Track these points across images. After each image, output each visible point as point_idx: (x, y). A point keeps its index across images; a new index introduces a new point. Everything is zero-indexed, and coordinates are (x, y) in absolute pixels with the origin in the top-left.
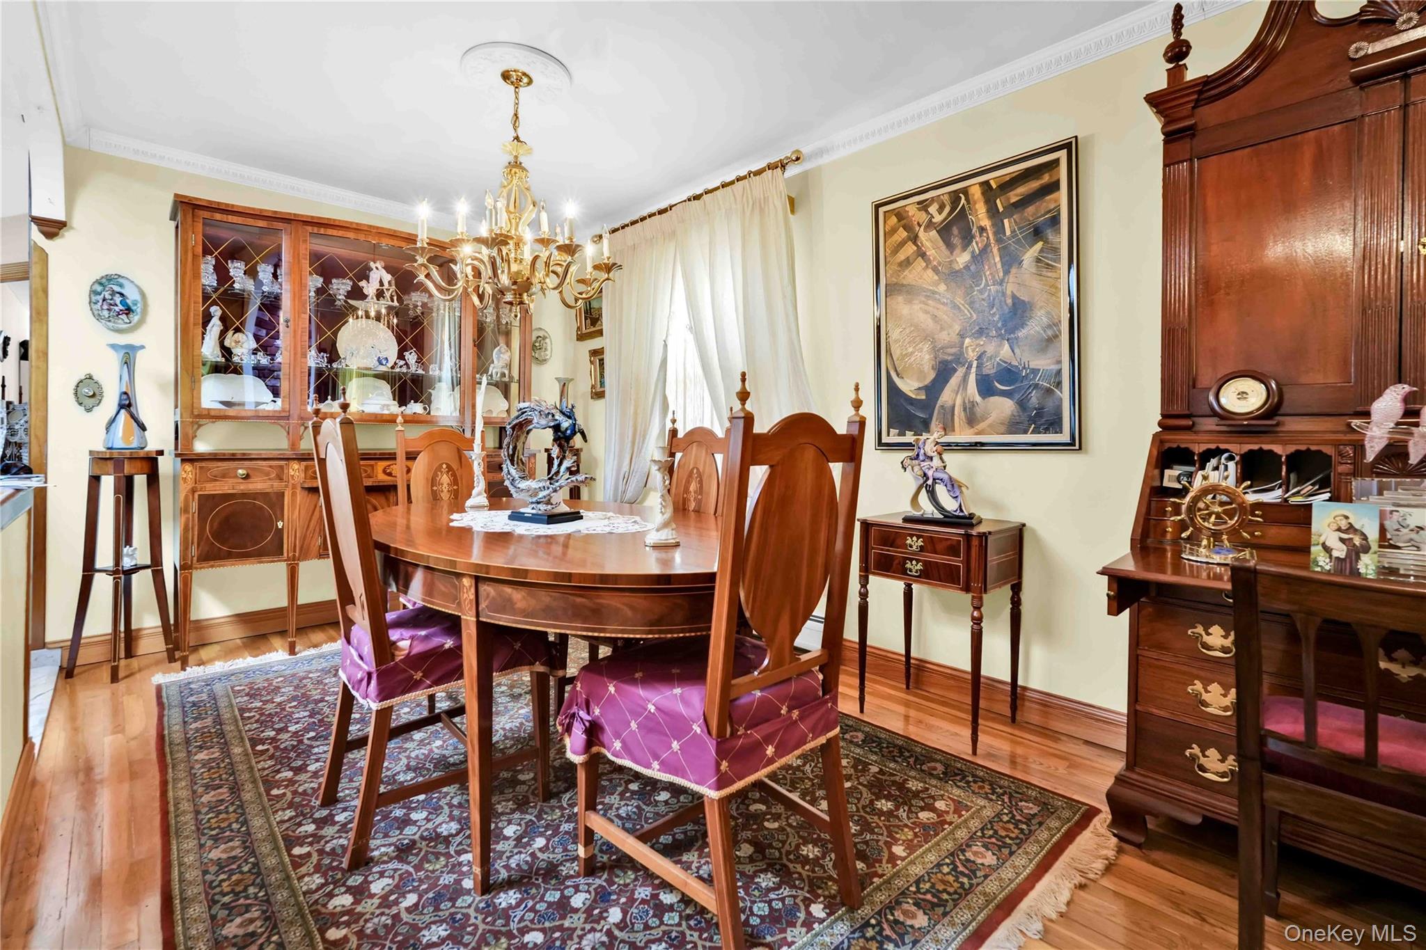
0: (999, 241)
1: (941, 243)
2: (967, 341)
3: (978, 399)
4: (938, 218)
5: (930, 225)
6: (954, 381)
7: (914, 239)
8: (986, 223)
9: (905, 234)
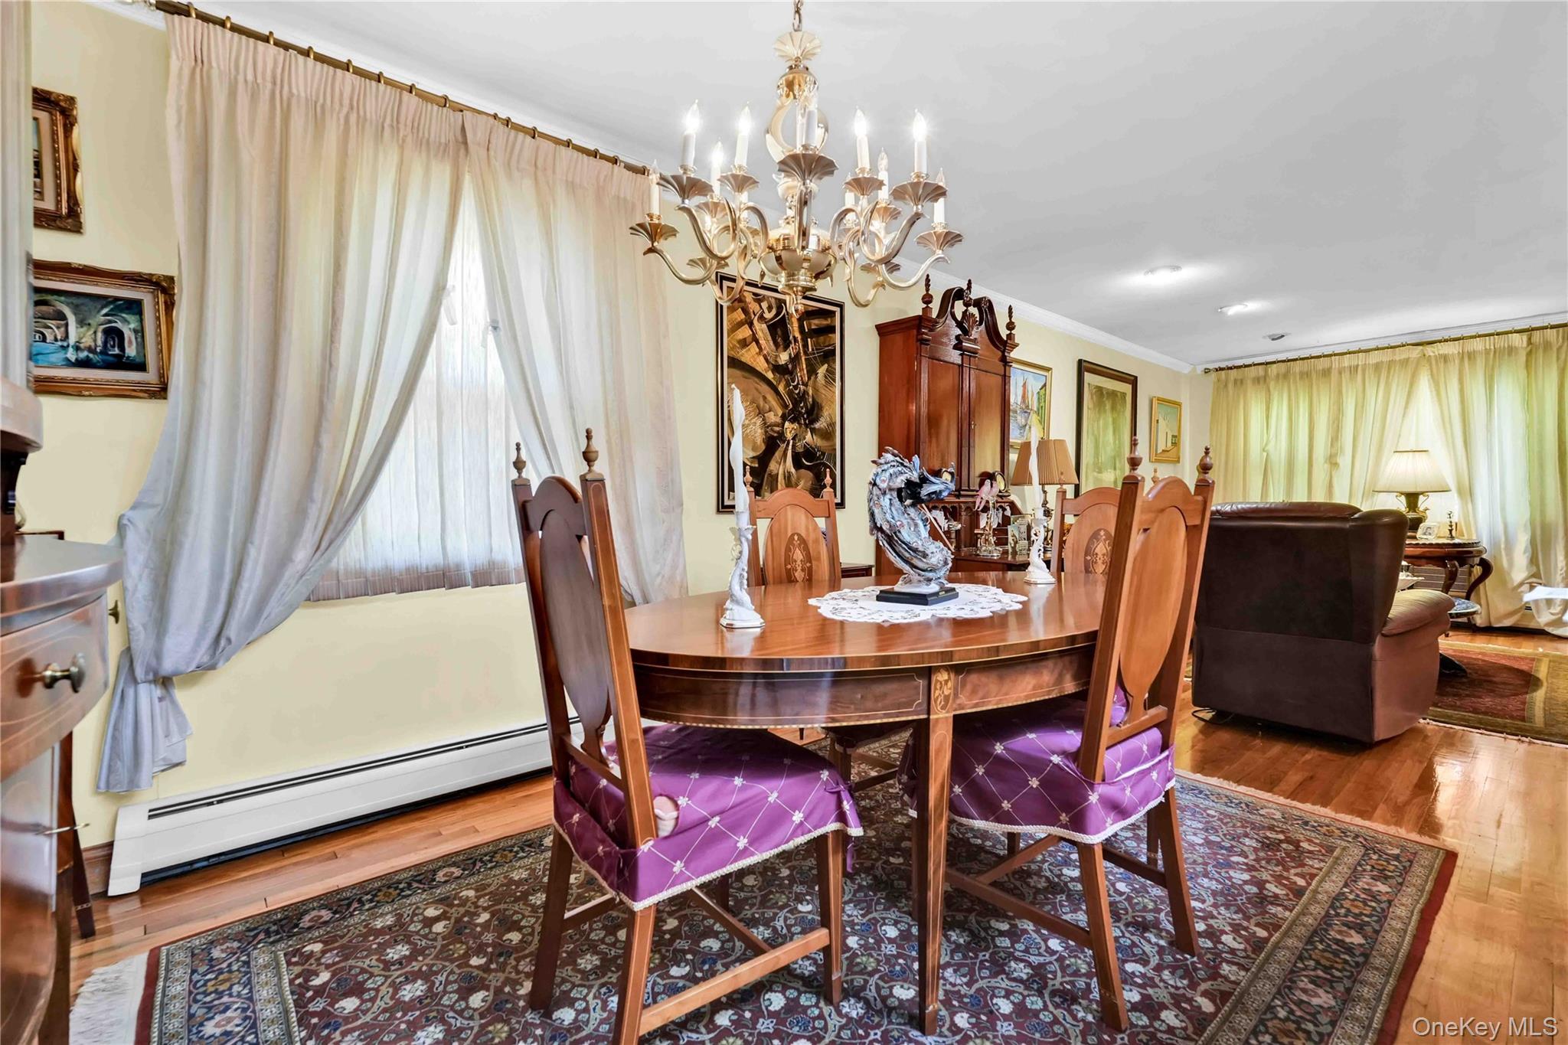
0: (806, 353)
1: (770, 338)
2: (787, 424)
3: (793, 470)
4: (768, 316)
5: (761, 318)
6: (778, 454)
7: (751, 325)
8: (797, 335)
9: (743, 316)
